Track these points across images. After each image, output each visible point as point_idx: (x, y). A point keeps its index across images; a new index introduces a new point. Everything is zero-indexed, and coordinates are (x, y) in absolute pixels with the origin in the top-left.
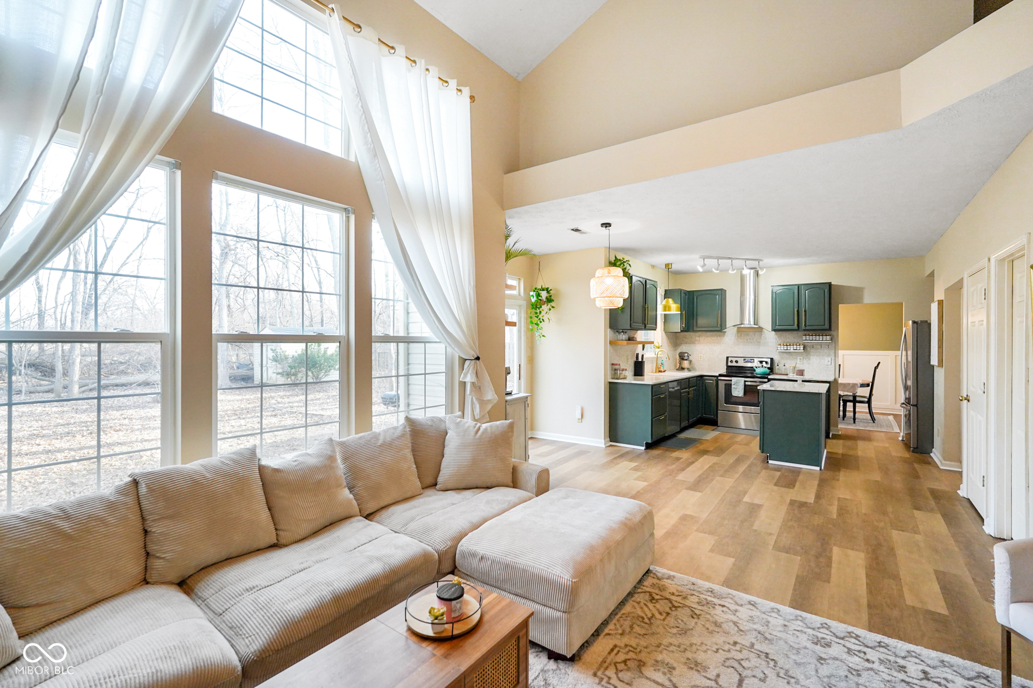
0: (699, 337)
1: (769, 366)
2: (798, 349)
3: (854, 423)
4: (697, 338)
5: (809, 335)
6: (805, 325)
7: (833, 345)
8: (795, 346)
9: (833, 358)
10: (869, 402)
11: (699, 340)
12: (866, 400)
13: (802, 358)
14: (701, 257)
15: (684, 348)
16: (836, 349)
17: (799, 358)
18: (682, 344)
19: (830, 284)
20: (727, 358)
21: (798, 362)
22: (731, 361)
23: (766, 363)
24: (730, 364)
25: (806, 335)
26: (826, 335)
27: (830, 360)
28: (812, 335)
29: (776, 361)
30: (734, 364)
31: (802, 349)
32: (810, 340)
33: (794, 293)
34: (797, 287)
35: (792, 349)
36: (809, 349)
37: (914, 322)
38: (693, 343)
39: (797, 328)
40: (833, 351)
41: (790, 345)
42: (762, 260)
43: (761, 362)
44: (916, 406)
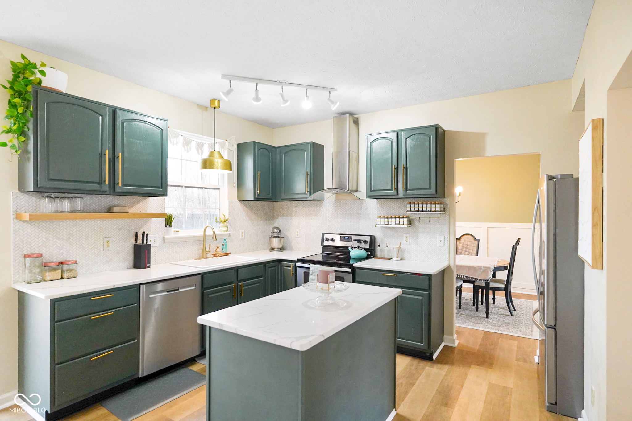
0: (296, 207)
1: (367, 246)
2: (401, 223)
3: (487, 317)
4: (294, 209)
5: (414, 204)
6: (406, 189)
7: (447, 218)
8: (397, 219)
9: (447, 237)
10: (507, 289)
11: (296, 211)
12: (503, 286)
13: (408, 235)
14: (224, 76)
15: (280, 222)
16: (451, 223)
17: (405, 235)
18: (278, 216)
19: (437, 128)
20: (323, 234)
21: (404, 241)
22: (327, 240)
23: (366, 242)
24: (326, 243)
25: (410, 204)
26: (435, 204)
27: (443, 239)
28: (418, 204)
29: (378, 240)
30: (330, 243)
31: (406, 223)
32: (414, 210)
33: (392, 142)
34: (396, 133)
35: (394, 223)
36: (416, 223)
37: (550, 178)
38: (289, 214)
39: (395, 193)
40: (447, 226)
41: (392, 218)
42: (335, 89)
43: (359, 241)
44: (554, 328)
